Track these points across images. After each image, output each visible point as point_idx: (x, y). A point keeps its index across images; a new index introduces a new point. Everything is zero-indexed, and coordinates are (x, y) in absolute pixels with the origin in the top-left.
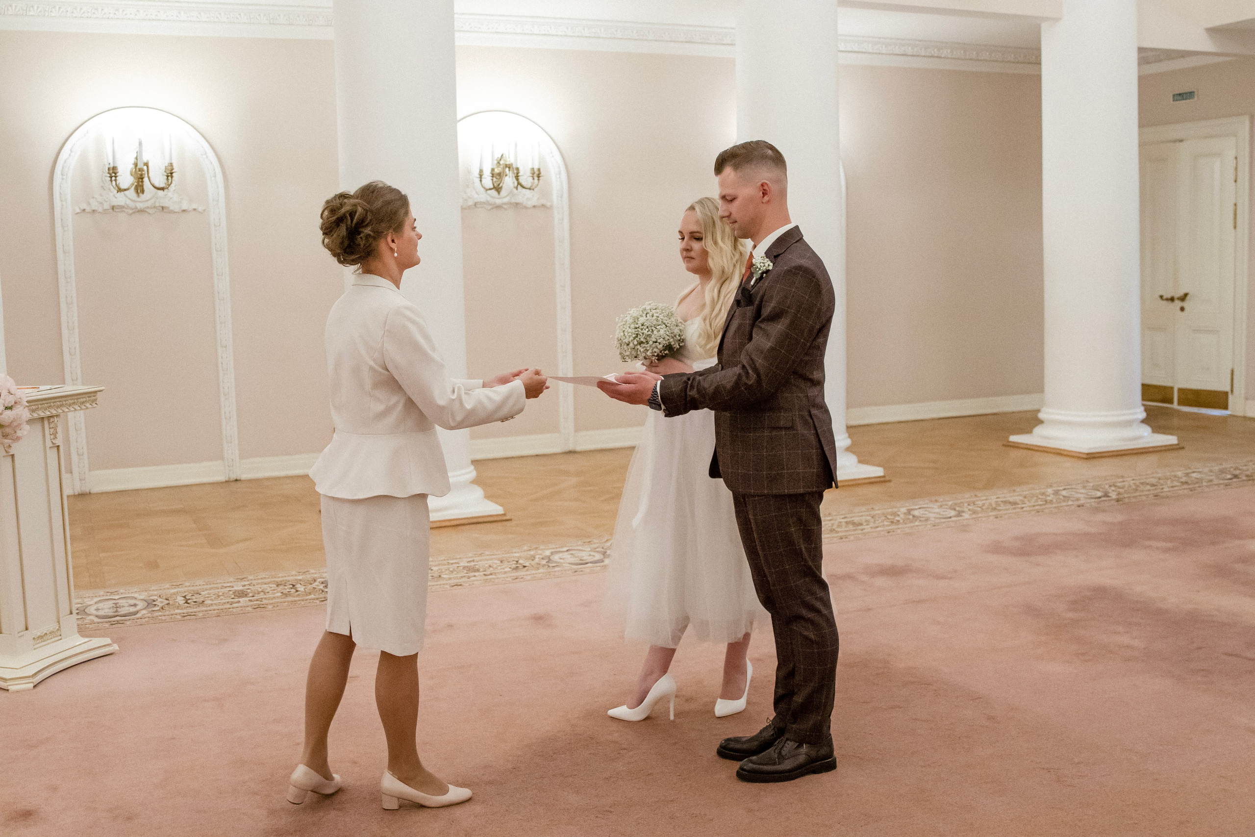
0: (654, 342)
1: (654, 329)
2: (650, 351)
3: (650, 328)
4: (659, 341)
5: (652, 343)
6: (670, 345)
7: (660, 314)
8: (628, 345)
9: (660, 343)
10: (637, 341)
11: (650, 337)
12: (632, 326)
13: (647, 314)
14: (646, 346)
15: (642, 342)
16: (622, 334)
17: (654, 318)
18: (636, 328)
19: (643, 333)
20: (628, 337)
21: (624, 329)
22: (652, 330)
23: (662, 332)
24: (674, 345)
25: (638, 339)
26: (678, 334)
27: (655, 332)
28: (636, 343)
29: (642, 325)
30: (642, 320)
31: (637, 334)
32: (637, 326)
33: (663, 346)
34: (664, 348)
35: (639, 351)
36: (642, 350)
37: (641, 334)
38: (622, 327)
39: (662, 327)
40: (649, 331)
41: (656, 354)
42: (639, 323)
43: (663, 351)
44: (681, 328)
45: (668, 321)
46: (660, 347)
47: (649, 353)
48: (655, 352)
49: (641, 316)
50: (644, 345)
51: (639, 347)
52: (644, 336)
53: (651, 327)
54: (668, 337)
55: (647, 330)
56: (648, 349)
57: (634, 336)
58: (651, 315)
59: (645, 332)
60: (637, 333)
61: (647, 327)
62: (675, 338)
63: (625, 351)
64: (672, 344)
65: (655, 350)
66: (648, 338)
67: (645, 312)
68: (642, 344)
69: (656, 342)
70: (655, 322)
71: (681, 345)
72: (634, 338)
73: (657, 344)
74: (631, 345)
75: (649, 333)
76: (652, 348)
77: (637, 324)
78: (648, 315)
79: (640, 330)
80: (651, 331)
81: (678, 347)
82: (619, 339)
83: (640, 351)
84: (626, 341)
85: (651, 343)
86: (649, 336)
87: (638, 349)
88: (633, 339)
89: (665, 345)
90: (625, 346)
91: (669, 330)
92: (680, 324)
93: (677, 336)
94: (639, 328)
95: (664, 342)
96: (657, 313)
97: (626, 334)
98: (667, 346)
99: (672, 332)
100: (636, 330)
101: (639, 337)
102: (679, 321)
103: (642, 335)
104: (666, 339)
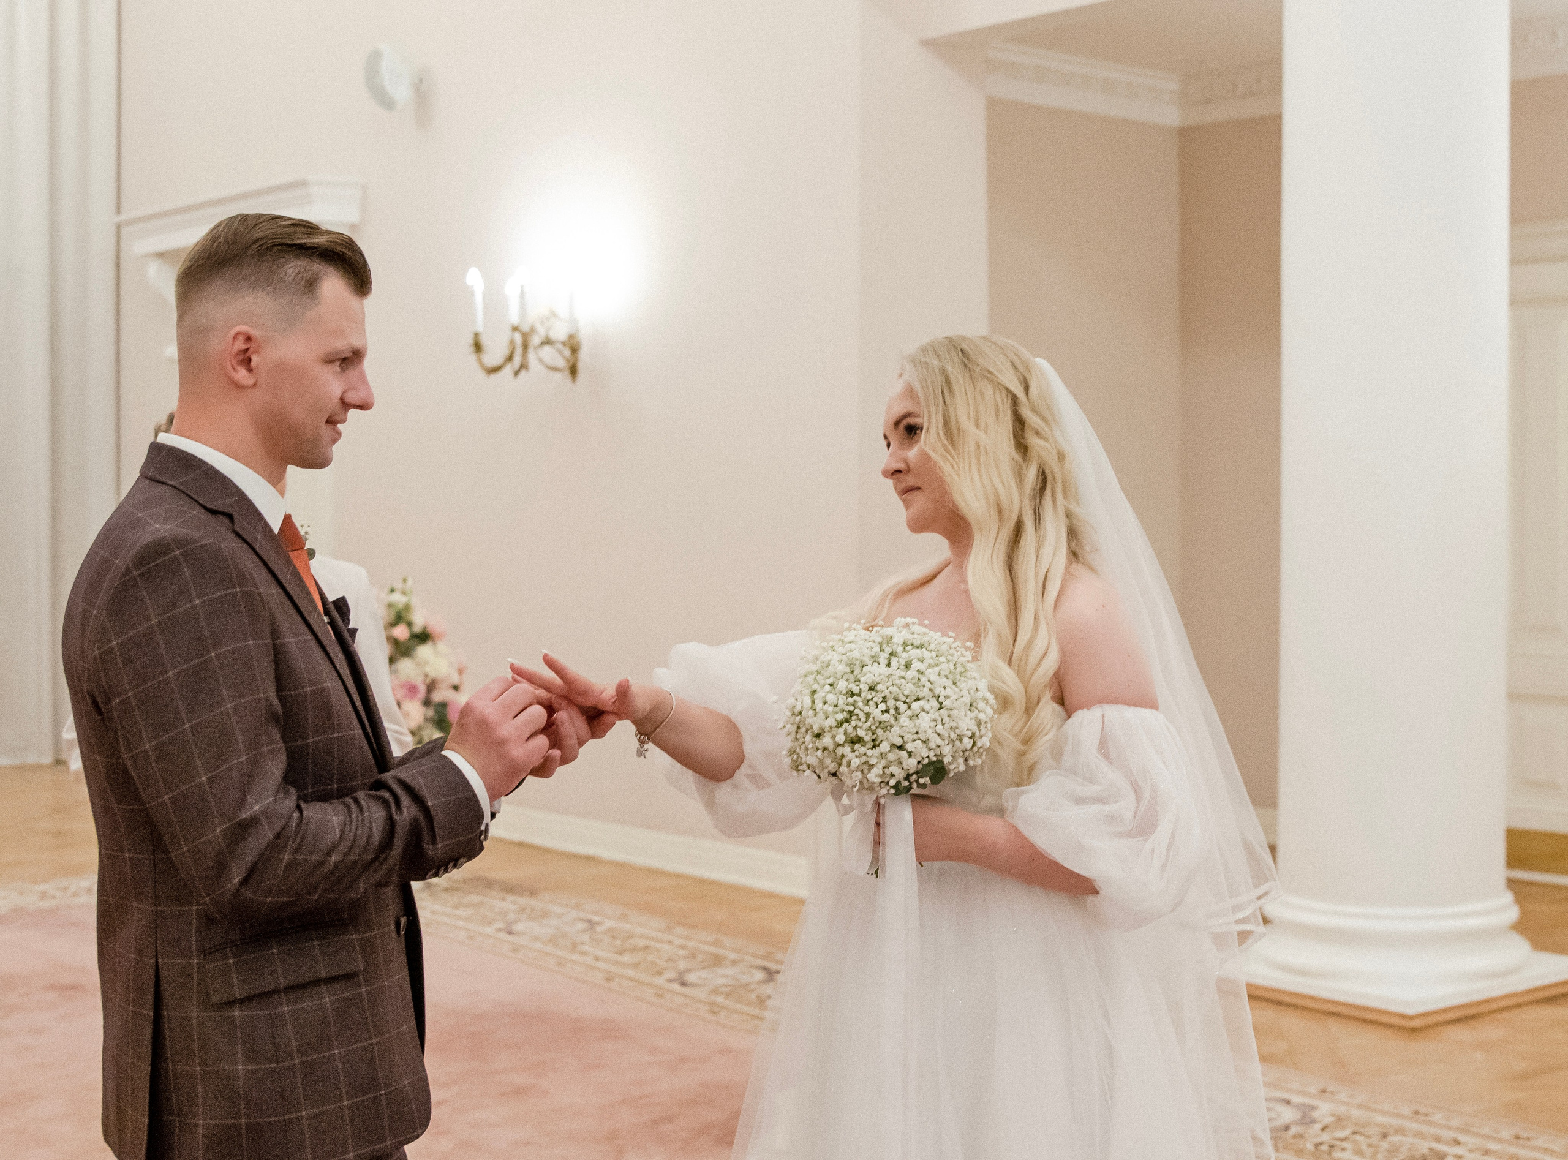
0: (893, 745)
1: (903, 707)
2: (878, 770)
3: (891, 703)
4: (910, 747)
5: (888, 748)
6: (942, 762)
7: (930, 666)
8: (818, 736)
9: (910, 754)
10: (845, 733)
11: (885, 729)
12: (842, 685)
13: (891, 654)
14: (870, 753)
15: (859, 740)
16: (807, 701)
17: (911, 674)
18: (853, 695)
19: (868, 715)
20: (821, 715)
21: (815, 687)
22: (897, 709)
23: (925, 721)
24: (950, 763)
25: (850, 729)
26: (970, 734)
27: (904, 720)
28: (841, 738)
29: (871, 689)
30: (875, 672)
31: (850, 713)
32: (856, 690)
33: (919, 762)
34: (920, 766)
35: (844, 762)
36: (856, 762)
37: (862, 716)
38: (810, 679)
39: (927, 707)
40: (887, 711)
41: (893, 782)
42: (862, 679)
43: (915, 776)
44: (982, 716)
45: (948, 691)
46: (911, 764)
47: (874, 776)
48: (892, 775)
49: (875, 659)
50: (863, 750)
51: (847, 750)
52: (869, 724)
53: (897, 700)
54: (939, 741)
55: (882, 707)
56: (873, 761)
57: (840, 717)
58: (903, 662)
59: (877, 713)
60: (851, 708)
61: (884, 700)
62: (958, 743)
63: (807, 749)
64: (946, 760)
65: (893, 769)
66: (879, 732)
67: (888, 650)
68: (857, 746)
69: (901, 748)
70: (909, 688)
71: (971, 763)
72: (840, 724)
73: (904, 754)
74: (827, 741)
75: (886, 717)
76: (883, 763)
77: (857, 681)
78: (894, 662)
79: (860, 704)
80: (892, 711)
81: (962, 768)
82: (796, 711)
83: (849, 764)
84: (817, 723)
85: (885, 747)
86: (886, 727)
87: (843, 756)
88: (834, 724)
89: (926, 761)
90: (809, 737)
91: (946, 719)
92: (981, 705)
93: (966, 740)
94: (859, 695)
95: (925, 753)
96: (922, 660)
97: (819, 705)
98: (931, 763)
99: (954, 724)
100: (850, 700)
101: (853, 723)
102: (980, 695)
103: (863, 719)
104: (932, 745)
